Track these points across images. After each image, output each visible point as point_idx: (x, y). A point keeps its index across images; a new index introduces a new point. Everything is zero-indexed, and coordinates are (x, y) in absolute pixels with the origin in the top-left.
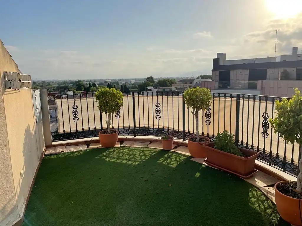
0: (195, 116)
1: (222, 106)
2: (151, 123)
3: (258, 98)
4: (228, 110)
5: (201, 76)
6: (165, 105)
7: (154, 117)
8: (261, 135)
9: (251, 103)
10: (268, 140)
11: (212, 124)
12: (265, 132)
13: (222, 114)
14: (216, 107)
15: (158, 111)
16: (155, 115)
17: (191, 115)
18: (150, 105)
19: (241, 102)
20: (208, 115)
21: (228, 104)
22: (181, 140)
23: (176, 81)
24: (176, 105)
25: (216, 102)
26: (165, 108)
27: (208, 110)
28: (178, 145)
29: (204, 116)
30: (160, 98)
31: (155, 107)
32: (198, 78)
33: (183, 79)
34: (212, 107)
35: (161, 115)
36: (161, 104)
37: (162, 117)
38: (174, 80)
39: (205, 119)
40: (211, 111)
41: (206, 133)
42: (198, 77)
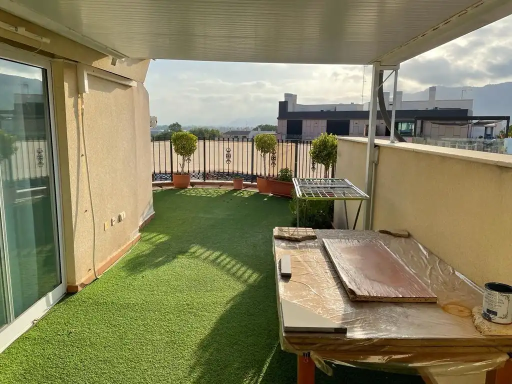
0: (263, 158)
1: (285, 150)
2: (221, 167)
3: (309, 142)
4: (289, 153)
5: (259, 126)
6: (236, 150)
7: (225, 161)
8: (311, 170)
9: (305, 146)
10: (315, 173)
11: (276, 166)
12: (313, 167)
13: (285, 156)
14: (280, 152)
15: (228, 156)
16: (226, 159)
17: (259, 156)
18: (221, 150)
19: (299, 146)
20: (274, 158)
21: (289, 148)
22: (250, 183)
23: (220, 133)
24: (245, 150)
25: (280, 147)
26: (236, 153)
27: (274, 154)
28: (247, 186)
29: (271, 160)
30: (231, 143)
31: (226, 153)
32: (256, 129)
33: (232, 130)
34: (277, 151)
35: (231, 159)
36: (232, 150)
37: (232, 162)
38: (218, 131)
39: (271, 162)
40: (276, 155)
41: (271, 174)
42: (255, 127)
